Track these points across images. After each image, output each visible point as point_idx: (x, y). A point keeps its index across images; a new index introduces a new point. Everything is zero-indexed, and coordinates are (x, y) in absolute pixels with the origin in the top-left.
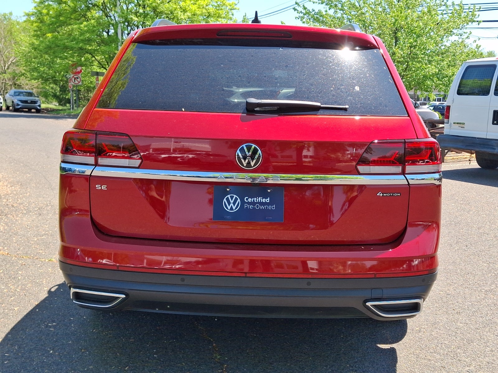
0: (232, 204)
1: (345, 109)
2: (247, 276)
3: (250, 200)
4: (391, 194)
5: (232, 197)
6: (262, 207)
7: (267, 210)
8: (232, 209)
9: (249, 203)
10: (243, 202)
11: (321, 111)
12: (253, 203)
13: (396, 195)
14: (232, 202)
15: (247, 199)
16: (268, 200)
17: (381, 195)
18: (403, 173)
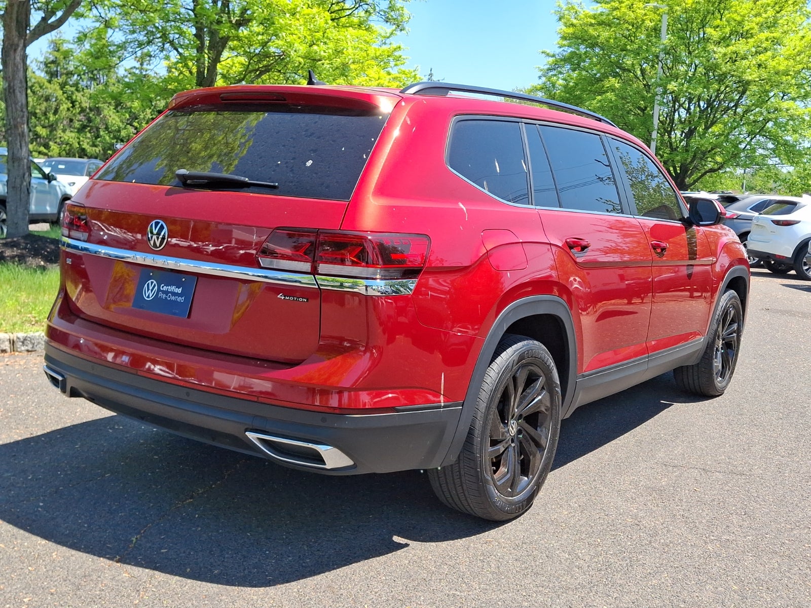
0: (150, 291)
1: (274, 187)
2: (139, 374)
3: (165, 288)
4: (295, 298)
5: (152, 283)
6: (173, 298)
7: (176, 302)
8: (148, 297)
9: (164, 292)
10: (159, 289)
11: (252, 189)
12: (166, 292)
13: (301, 299)
14: (151, 288)
15: (163, 287)
16: (179, 291)
17: (283, 298)
18: (314, 272)
